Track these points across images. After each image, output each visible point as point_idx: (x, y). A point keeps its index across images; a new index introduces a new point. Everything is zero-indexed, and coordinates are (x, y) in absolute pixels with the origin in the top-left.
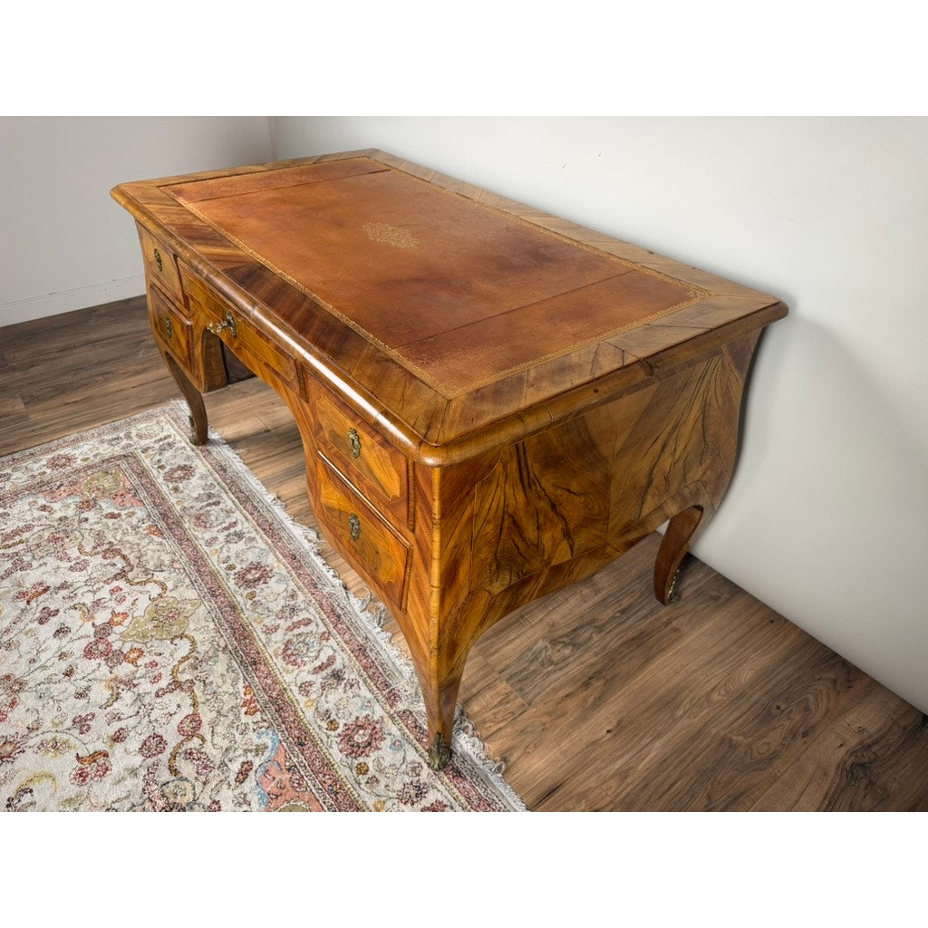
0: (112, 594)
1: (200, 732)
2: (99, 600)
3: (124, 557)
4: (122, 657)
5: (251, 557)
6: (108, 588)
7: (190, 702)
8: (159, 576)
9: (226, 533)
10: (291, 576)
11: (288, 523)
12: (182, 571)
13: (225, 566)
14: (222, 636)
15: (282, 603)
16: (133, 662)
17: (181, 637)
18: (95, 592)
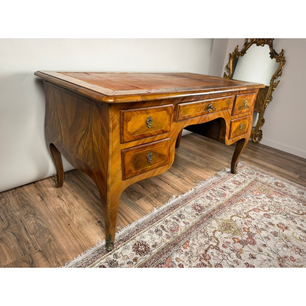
0: (227, 247)
1: (256, 208)
2: (232, 250)
3: (206, 251)
4: (249, 233)
5: (190, 210)
6: (224, 250)
7: (250, 212)
8: (211, 234)
9: (180, 219)
10: (195, 199)
11: (169, 204)
12: (205, 228)
13: (197, 216)
14: (226, 210)
15: (206, 199)
16: (248, 229)
17: (232, 220)
18: (229, 254)
